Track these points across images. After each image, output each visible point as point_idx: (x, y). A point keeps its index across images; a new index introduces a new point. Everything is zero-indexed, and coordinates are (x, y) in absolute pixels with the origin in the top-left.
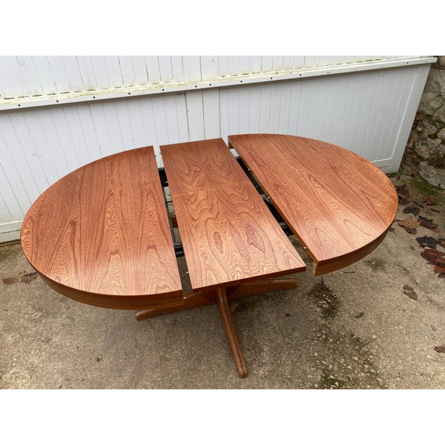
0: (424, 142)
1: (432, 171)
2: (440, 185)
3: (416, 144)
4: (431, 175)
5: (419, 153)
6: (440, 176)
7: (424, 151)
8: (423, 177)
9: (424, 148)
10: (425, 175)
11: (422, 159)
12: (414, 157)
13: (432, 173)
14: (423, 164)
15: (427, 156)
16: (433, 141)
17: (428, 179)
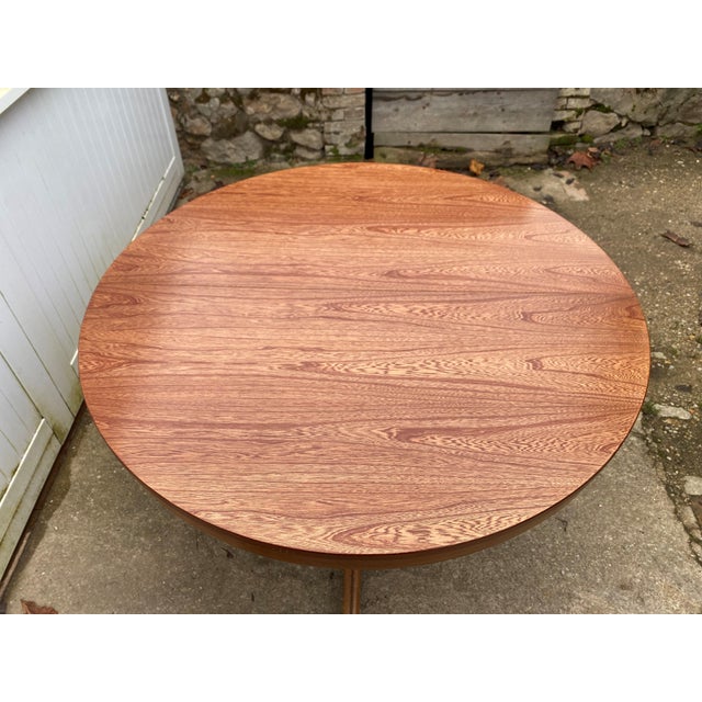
0: (193, 112)
1: (227, 146)
2: (247, 158)
3: (183, 121)
4: (228, 152)
5: (195, 132)
6: (240, 146)
7: (199, 125)
8: (218, 160)
9: (198, 122)
10: (219, 157)
11: (203, 137)
12: (190, 140)
13: (229, 148)
14: (208, 143)
15: (209, 130)
16: (207, 105)
17: (227, 160)
